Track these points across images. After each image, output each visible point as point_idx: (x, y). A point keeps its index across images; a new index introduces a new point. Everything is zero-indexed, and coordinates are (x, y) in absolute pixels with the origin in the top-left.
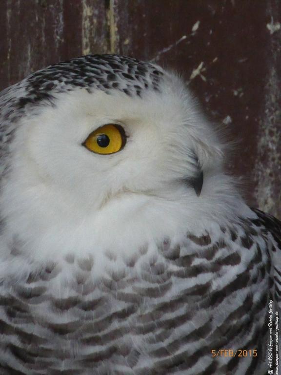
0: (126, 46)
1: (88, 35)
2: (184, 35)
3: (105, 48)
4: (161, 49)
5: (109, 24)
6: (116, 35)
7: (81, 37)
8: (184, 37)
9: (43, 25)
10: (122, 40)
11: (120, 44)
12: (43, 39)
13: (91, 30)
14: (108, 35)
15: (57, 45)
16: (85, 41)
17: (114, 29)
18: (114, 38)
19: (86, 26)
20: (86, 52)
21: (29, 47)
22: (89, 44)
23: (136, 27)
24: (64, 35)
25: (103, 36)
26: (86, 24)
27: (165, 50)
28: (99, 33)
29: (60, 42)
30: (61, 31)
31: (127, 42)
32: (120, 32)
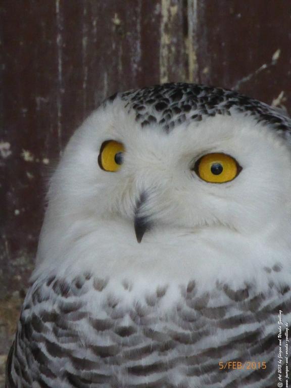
0: (204, 75)
1: (166, 64)
2: (264, 64)
3: (184, 77)
4: (241, 78)
5: (187, 52)
6: (195, 63)
7: (158, 66)
8: (264, 66)
9: (121, 53)
10: (201, 68)
11: (199, 73)
12: (120, 68)
13: (169, 58)
14: (186, 64)
15: (135, 74)
16: (163, 69)
17: (192, 57)
18: (193, 66)
19: (164, 55)
20: (164, 80)
21: (106, 75)
22: (167, 73)
23: (215, 55)
24: (141, 64)
25: (181, 65)
26: (164, 52)
27: (245, 79)
28: (177, 61)
29: (137, 70)
30: (138, 59)
31: (206, 70)
32: (199, 60)
